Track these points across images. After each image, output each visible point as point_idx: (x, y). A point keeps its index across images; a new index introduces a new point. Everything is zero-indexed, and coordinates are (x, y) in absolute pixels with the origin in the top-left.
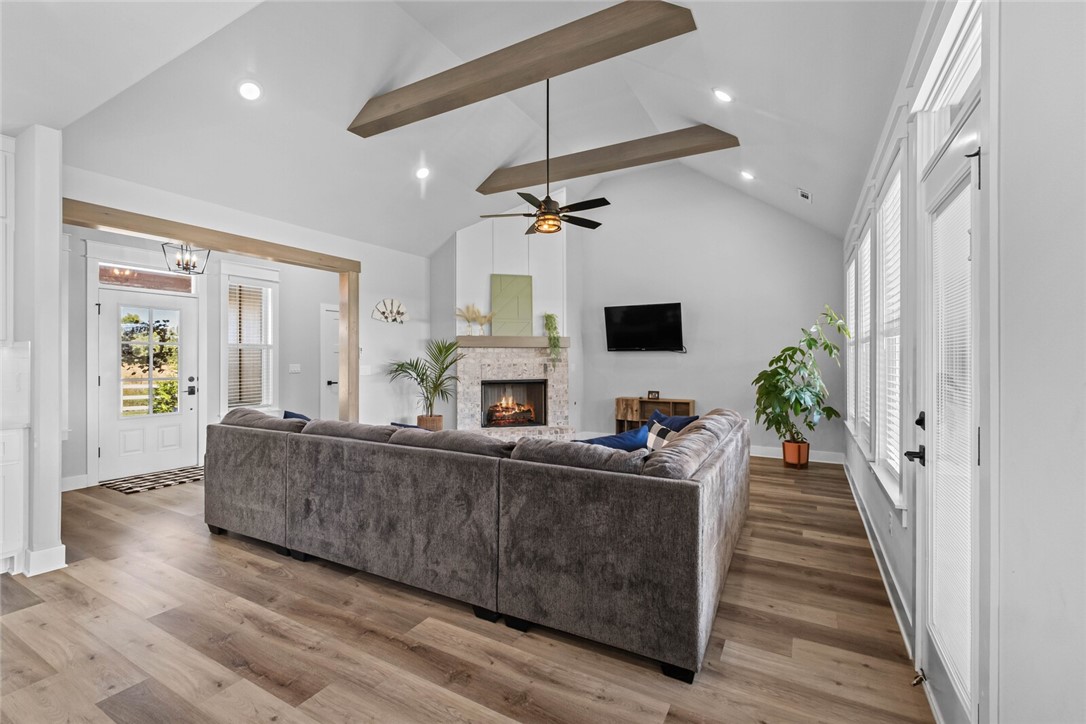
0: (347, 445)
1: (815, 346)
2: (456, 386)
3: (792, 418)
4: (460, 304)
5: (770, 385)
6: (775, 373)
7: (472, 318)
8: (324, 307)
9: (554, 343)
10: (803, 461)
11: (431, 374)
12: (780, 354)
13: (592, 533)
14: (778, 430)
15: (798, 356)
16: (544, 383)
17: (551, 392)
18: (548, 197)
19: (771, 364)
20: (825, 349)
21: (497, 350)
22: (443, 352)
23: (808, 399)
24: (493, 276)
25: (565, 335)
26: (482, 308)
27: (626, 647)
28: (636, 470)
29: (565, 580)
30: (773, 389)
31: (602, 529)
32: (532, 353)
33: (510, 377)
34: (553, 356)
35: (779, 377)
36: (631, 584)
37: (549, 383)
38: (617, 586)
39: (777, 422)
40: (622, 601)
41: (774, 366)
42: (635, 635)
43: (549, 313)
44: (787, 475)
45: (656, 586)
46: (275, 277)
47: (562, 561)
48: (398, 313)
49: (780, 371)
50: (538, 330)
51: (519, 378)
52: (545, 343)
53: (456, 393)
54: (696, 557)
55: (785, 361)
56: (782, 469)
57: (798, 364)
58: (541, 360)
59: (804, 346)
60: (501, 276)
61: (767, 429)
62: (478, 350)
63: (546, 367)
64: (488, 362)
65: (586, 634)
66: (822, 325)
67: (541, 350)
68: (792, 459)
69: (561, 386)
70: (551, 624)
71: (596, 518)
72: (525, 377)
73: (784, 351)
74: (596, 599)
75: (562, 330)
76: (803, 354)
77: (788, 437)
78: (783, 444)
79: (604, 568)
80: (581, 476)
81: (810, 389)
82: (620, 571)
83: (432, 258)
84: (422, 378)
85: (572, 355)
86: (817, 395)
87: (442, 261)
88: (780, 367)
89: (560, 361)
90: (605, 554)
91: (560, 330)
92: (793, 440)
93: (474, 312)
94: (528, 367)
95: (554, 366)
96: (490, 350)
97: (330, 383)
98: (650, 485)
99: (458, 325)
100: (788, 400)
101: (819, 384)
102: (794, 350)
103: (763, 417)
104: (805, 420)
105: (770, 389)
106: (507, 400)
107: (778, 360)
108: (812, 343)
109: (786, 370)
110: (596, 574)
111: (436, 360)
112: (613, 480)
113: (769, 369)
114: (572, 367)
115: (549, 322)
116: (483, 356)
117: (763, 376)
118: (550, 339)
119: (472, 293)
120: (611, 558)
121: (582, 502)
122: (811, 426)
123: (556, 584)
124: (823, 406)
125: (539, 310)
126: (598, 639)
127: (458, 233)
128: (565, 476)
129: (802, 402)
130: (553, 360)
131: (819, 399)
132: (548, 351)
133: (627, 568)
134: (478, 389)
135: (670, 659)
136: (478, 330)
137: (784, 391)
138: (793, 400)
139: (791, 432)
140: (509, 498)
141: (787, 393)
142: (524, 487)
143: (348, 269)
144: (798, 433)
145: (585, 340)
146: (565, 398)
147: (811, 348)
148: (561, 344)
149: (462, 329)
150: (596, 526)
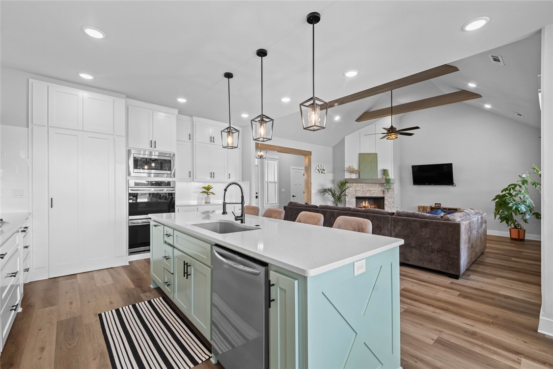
0: (336, 212)
1: (527, 183)
2: (345, 198)
3: (515, 217)
4: (346, 166)
5: (501, 201)
6: (504, 196)
7: (352, 171)
8: (292, 167)
9: (388, 181)
10: (521, 237)
11: (337, 193)
12: (507, 187)
13: (424, 237)
14: (507, 223)
15: (517, 188)
16: (383, 198)
17: (386, 202)
18: (392, 126)
19: (502, 192)
20: (533, 185)
21: (362, 184)
22: (343, 184)
23: (523, 208)
24: (360, 155)
25: (393, 178)
26: (356, 167)
27: (436, 269)
28: (439, 219)
29: (414, 250)
30: (503, 203)
31: (427, 236)
32: (378, 185)
33: (368, 195)
34: (387, 187)
35: (506, 198)
36: (438, 251)
37: (385, 198)
38: (433, 252)
39: (507, 219)
40: (434, 256)
41: (504, 193)
42: (439, 265)
43: (385, 168)
44: (511, 243)
45: (446, 251)
46: (277, 157)
47: (414, 245)
48: (323, 170)
49: (507, 195)
50: (380, 176)
51: (372, 196)
52: (384, 181)
53: (345, 201)
54: (460, 243)
55: (510, 190)
56: (510, 241)
57: (517, 192)
58: (381, 188)
59: (520, 183)
60: (363, 154)
61: (501, 222)
62: (354, 184)
63: (384, 192)
64: (359, 189)
65: (422, 266)
66: (530, 174)
67: (382, 184)
68: (515, 236)
69: (391, 200)
70: (410, 263)
71: (426, 233)
72: (374, 195)
73: (509, 186)
74: (426, 255)
75: (391, 176)
76: (520, 187)
77: (513, 226)
78: (510, 229)
79: (428, 247)
80: (420, 221)
81: (525, 203)
82: (433, 247)
83: (334, 148)
84: (333, 195)
85: (396, 186)
86: (529, 206)
87: (339, 149)
88: (507, 193)
89: (390, 189)
90: (429, 243)
91: (390, 176)
92: (516, 227)
93: (352, 169)
94: (376, 192)
95: (388, 191)
96: (359, 184)
97: (293, 196)
98: (443, 223)
99: (346, 174)
100: (511, 208)
101: (529, 201)
102: (515, 185)
103: (498, 216)
104: (522, 218)
105: (501, 203)
106: (365, 203)
107: (506, 190)
108: (524, 182)
109: (510, 194)
110: (425, 249)
111: (340, 187)
112: (431, 222)
113: (501, 194)
114: (396, 192)
115: (385, 172)
116: (356, 186)
117: (498, 197)
118: (386, 180)
119: (352, 161)
120: (431, 244)
121: (420, 228)
122: (526, 221)
123: (411, 252)
124: (533, 212)
125: (380, 167)
126: (427, 267)
127: (345, 137)
128: (414, 221)
129: (519, 209)
130: (387, 189)
131: (530, 209)
132: (385, 185)
133: (436, 246)
134: (355, 200)
135: (451, 272)
136: (354, 176)
137: (509, 203)
138: (514, 208)
139: (514, 224)
140: (395, 227)
141: (511, 205)
142: (400, 224)
143: (307, 154)
144: (518, 224)
145: (401, 180)
146: (393, 205)
147: (524, 184)
148: (391, 182)
149: (347, 176)
150: (426, 235)
